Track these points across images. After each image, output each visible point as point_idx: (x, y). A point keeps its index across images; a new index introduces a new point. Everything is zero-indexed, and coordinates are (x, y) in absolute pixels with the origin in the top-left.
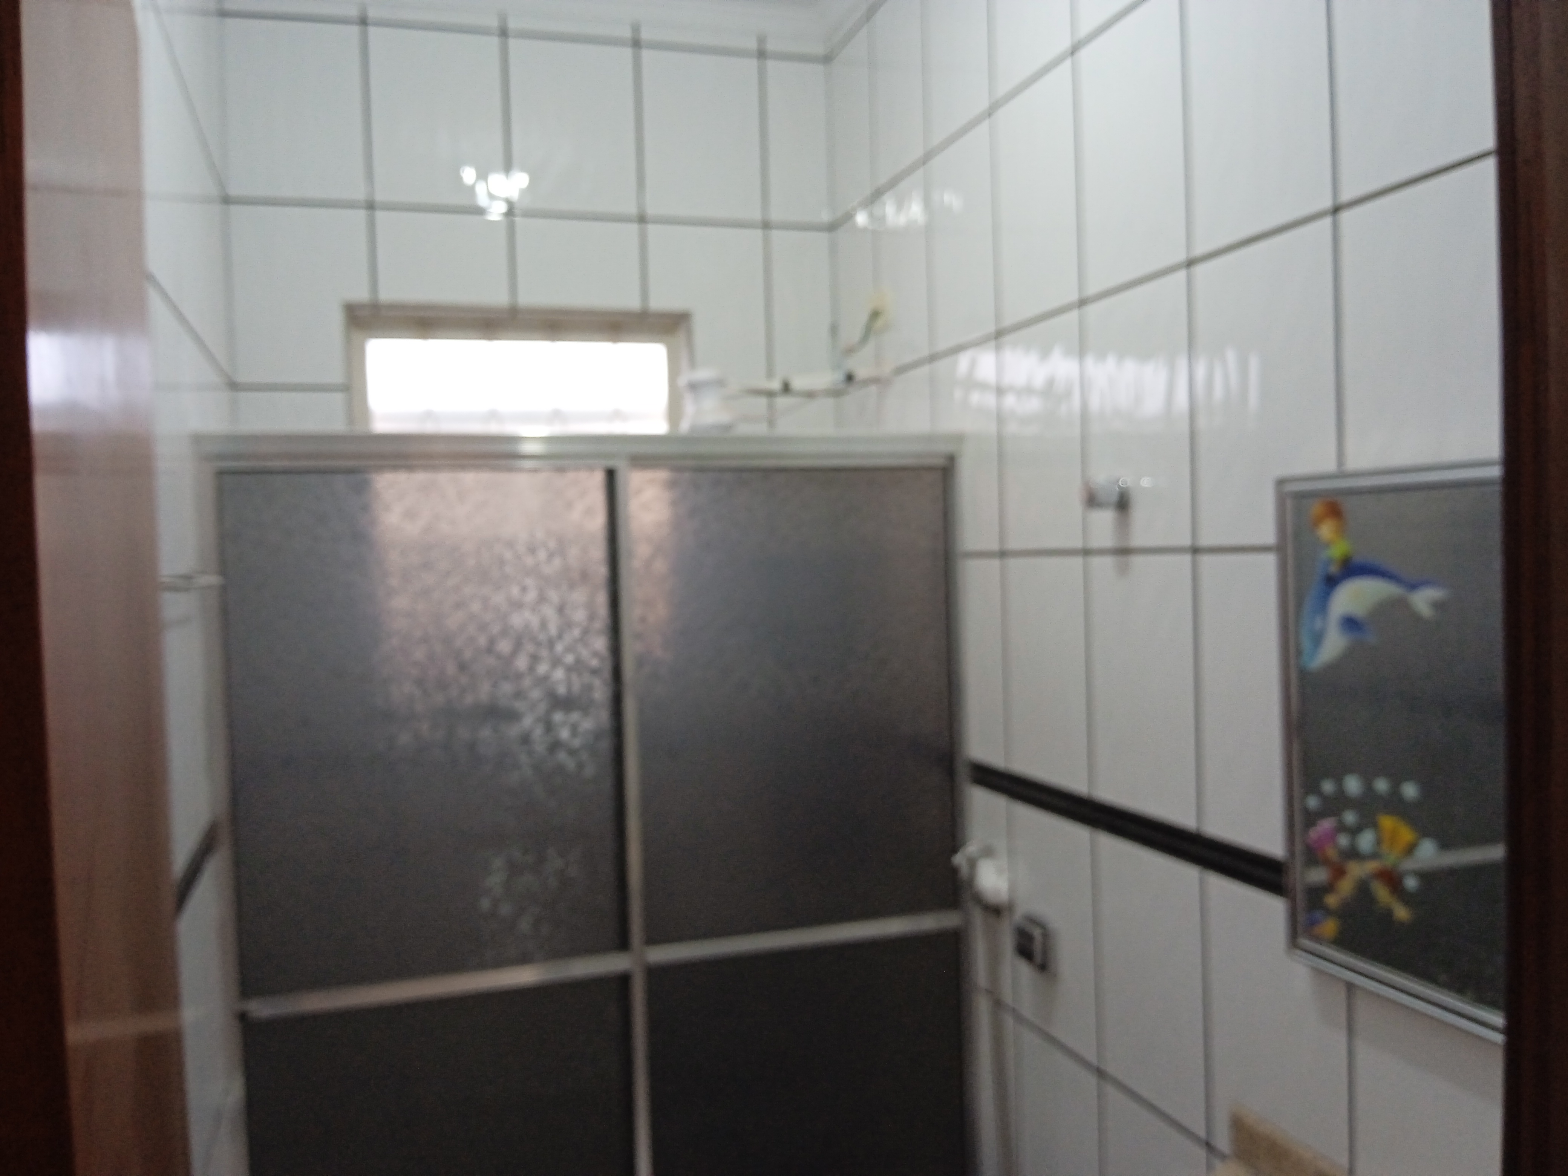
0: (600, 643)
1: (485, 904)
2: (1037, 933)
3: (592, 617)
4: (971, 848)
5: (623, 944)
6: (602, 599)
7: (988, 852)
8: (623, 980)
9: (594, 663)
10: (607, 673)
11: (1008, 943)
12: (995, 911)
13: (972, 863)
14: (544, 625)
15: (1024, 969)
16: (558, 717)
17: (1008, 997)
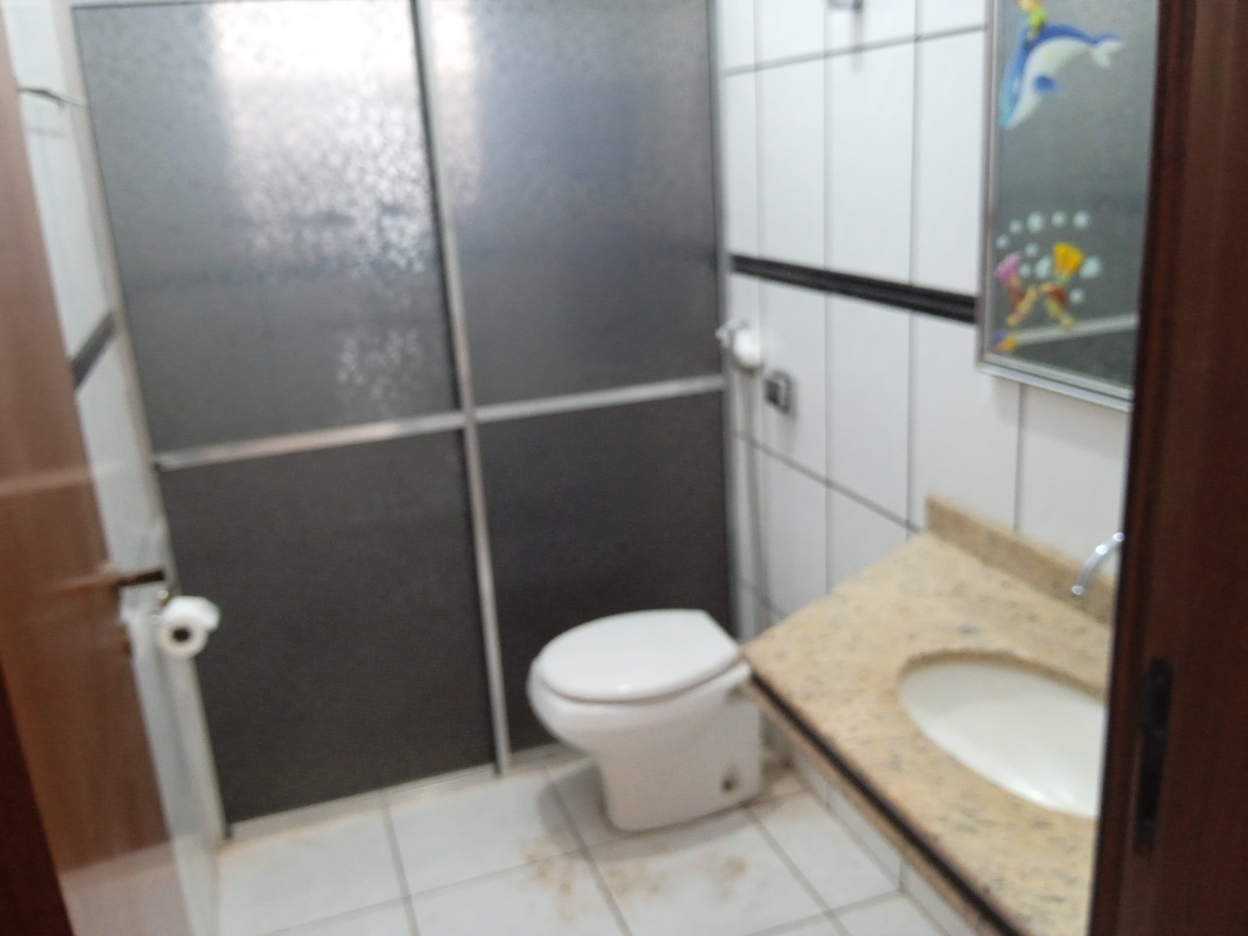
0: (417, 157)
1: (343, 377)
2: (781, 383)
3: (408, 133)
4: (732, 322)
5: (456, 404)
6: (415, 117)
7: (745, 325)
8: (459, 434)
9: (414, 174)
10: (425, 181)
11: (759, 392)
12: (750, 371)
13: (732, 335)
14: (367, 139)
15: (772, 413)
16: (387, 221)
17: (759, 436)
